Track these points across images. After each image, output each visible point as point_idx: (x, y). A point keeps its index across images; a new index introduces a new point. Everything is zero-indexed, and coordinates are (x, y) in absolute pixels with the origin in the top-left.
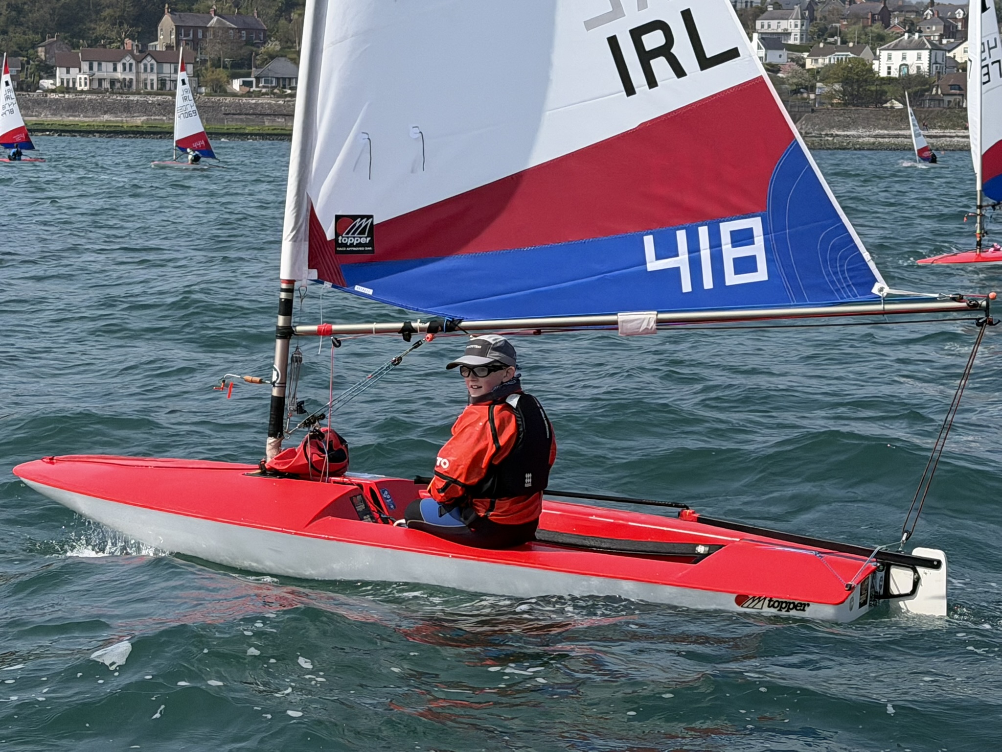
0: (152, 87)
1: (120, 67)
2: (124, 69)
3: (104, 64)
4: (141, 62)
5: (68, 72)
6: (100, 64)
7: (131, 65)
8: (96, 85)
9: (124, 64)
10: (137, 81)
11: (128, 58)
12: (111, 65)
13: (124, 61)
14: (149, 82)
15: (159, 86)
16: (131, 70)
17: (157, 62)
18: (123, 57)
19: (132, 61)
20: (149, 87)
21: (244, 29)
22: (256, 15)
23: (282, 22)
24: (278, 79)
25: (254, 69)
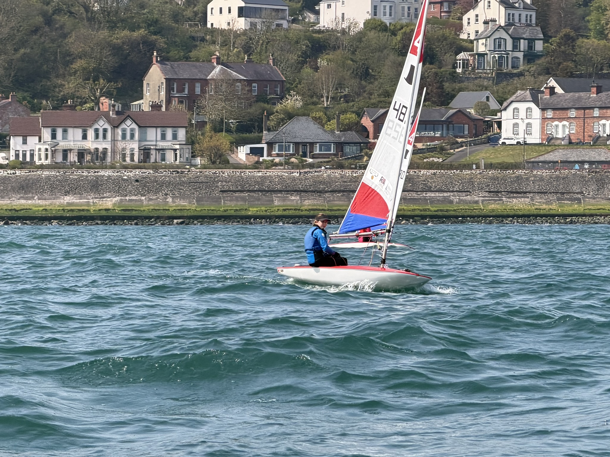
0: (132, 159)
1: (91, 133)
2: (97, 137)
3: (70, 131)
4: (117, 127)
5: (25, 142)
6: (65, 131)
7: (105, 130)
8: (59, 158)
9: (96, 130)
10: (114, 152)
11: (101, 122)
12: (79, 133)
13: (96, 127)
14: (128, 152)
15: (142, 157)
16: (105, 137)
17: (140, 127)
18: (95, 121)
19: (107, 126)
20: (128, 159)
21: (254, 81)
22: (271, 62)
23: (307, 70)
24: (297, 144)
25: (264, 132)
